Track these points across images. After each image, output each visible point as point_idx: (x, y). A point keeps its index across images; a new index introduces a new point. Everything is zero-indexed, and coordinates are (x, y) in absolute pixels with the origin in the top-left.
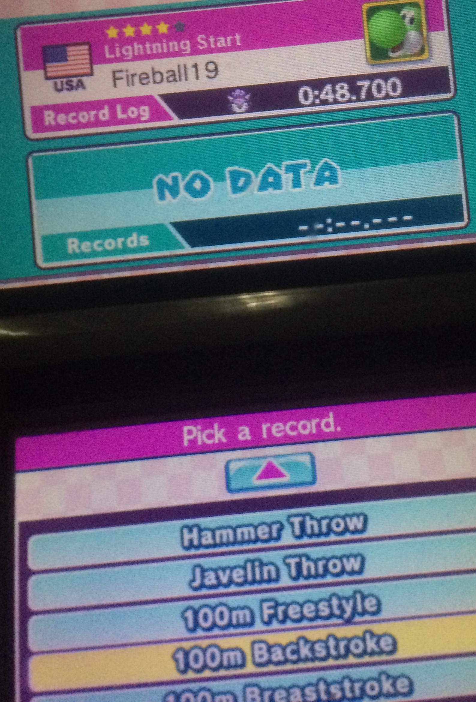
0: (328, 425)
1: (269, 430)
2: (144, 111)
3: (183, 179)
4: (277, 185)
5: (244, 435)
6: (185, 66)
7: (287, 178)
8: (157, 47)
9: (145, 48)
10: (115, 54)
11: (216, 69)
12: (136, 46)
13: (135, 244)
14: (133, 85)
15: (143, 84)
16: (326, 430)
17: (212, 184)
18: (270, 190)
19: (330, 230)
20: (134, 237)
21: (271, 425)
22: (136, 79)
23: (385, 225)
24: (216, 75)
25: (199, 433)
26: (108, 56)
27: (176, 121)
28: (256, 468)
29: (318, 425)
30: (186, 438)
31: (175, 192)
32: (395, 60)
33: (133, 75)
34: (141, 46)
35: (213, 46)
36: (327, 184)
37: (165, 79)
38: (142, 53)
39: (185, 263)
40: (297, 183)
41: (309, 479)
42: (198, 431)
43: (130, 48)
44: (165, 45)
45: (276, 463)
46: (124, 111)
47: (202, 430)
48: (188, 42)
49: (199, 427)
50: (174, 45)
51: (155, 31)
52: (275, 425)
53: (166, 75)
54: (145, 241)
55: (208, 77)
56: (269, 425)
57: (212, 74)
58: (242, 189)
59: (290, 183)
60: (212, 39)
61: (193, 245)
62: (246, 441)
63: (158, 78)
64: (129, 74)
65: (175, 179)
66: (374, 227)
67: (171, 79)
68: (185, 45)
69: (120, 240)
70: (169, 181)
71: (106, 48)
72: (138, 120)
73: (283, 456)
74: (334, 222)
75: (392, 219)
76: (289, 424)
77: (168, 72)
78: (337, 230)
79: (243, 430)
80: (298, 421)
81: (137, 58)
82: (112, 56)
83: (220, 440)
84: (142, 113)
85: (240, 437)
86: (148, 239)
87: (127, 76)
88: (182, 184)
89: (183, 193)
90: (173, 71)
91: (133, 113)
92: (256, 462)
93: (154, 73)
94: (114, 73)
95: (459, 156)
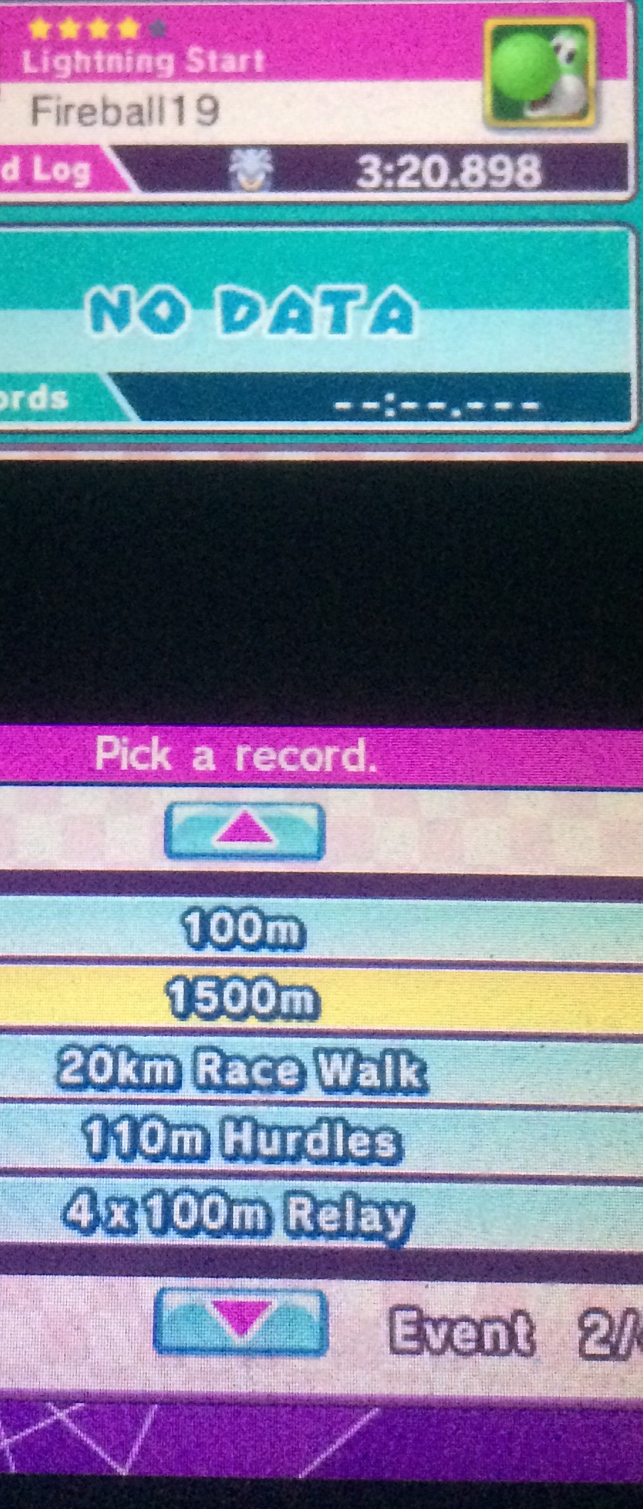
0: (354, 759)
1: (249, 759)
2: (81, 171)
3: (138, 299)
4: (304, 324)
5: (204, 762)
6: (161, 99)
7: (322, 314)
8: (114, 61)
9: (93, 63)
10: (40, 65)
11: (215, 110)
12: (79, 56)
13: (43, 405)
14: (67, 122)
15: (86, 125)
16: (352, 769)
17: (189, 313)
18: (291, 333)
19: (390, 413)
20: (42, 392)
21: (255, 750)
22: (73, 114)
23: (488, 415)
24: (213, 121)
25: (125, 750)
26: (28, 68)
27: (135, 194)
28: (218, 821)
29: (337, 759)
30: (101, 756)
31: (121, 319)
32: (535, 124)
33: (68, 107)
34: (87, 58)
35: (213, 68)
36: (392, 332)
37: (124, 119)
38: (87, 69)
39: (127, 447)
40: (339, 325)
41: (313, 849)
42: (122, 745)
43: (67, 58)
44: (129, 59)
45: (256, 815)
46: (47, 168)
47: (131, 746)
48: (170, 58)
49: (125, 740)
50: (145, 61)
51: (114, 33)
52: (261, 750)
53: (125, 112)
54: (61, 400)
55: (201, 122)
56: (248, 749)
57: (208, 118)
58: (242, 325)
59: (328, 324)
60: (213, 56)
61: (145, 417)
62: (206, 774)
63: (111, 114)
64: (63, 103)
65: (124, 297)
66: (469, 416)
67: (135, 119)
68: (165, 61)
69: (18, 395)
70: (114, 299)
71: (27, 55)
72: (68, 186)
73: (268, 804)
74: (400, 399)
75: (503, 405)
76: (285, 751)
77: (130, 106)
78: (402, 416)
79: (202, 754)
80: (301, 746)
81: (76, 77)
82: (35, 70)
83: (160, 766)
84: (77, 176)
85: (196, 765)
86: (66, 398)
87: (58, 108)
88: (135, 307)
89: (135, 321)
90: (139, 107)
91: (61, 172)
92: (222, 811)
93: (106, 107)
94: (35, 100)
95: (633, 305)
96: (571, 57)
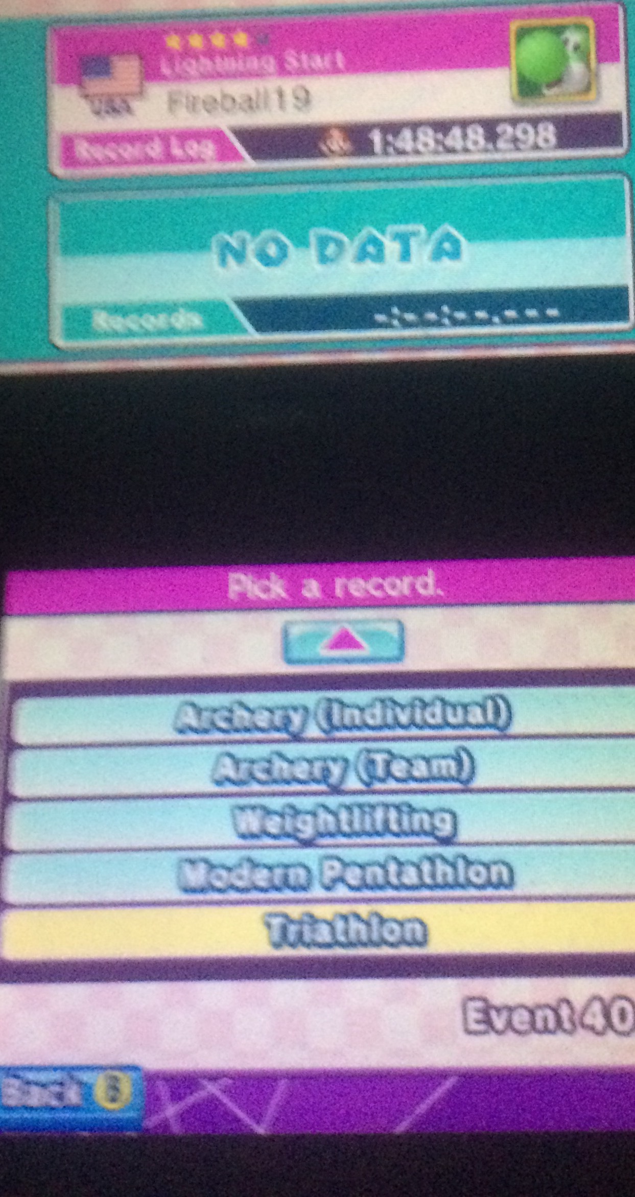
0: (425, 586)
1: (345, 588)
2: (207, 148)
3: (252, 243)
4: (379, 257)
5: (312, 591)
6: (266, 92)
7: (392, 248)
8: (231, 64)
9: (214, 65)
10: (174, 70)
11: (307, 97)
12: (205, 61)
13: (183, 324)
14: (195, 110)
15: (210, 112)
16: (424, 592)
17: (291, 249)
18: (370, 262)
19: (446, 321)
20: (182, 314)
21: (348, 581)
22: (199, 104)
23: (522, 320)
24: (306, 106)
25: (251, 584)
26: (165, 70)
27: (249, 163)
28: (322, 635)
29: (413, 586)
30: (234, 589)
31: (240, 256)
32: (549, 100)
33: (195, 99)
34: (210, 63)
35: (305, 65)
36: (446, 260)
37: (238, 107)
38: (210, 70)
40: (405, 255)
41: (395, 652)
42: (249, 581)
43: (195, 63)
44: (241, 62)
45: (352, 630)
46: (181, 147)
47: (255, 581)
48: (272, 61)
49: (251, 577)
50: (254, 63)
51: (230, 43)
52: (355, 581)
53: (238, 102)
54: (196, 321)
55: (297, 107)
56: (345, 580)
57: (302, 104)
58: (333, 259)
59: (396, 255)
60: (304, 57)
62: (314, 599)
63: (228, 104)
64: (191, 98)
65: (242, 241)
66: (505, 321)
67: (247, 107)
68: (268, 63)
69: (163, 318)
70: (234, 243)
71: (164, 62)
72: (198, 159)
73: (362, 621)
74: (453, 311)
75: (531, 313)
76: (372, 581)
77: (242, 97)
78: (455, 323)
79: (310, 585)
80: (385, 577)
81: (202, 77)
82: (170, 73)
83: (278, 595)
84: (204, 151)
85: (306, 593)
86: (201, 319)
87: (188, 100)
88: (251, 248)
89: (252, 259)
90: (250, 98)
91: (193, 149)
92: (324, 628)
93: (224, 98)
94: (171, 96)
95: (629, 234)
96: (577, 48)
